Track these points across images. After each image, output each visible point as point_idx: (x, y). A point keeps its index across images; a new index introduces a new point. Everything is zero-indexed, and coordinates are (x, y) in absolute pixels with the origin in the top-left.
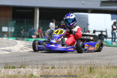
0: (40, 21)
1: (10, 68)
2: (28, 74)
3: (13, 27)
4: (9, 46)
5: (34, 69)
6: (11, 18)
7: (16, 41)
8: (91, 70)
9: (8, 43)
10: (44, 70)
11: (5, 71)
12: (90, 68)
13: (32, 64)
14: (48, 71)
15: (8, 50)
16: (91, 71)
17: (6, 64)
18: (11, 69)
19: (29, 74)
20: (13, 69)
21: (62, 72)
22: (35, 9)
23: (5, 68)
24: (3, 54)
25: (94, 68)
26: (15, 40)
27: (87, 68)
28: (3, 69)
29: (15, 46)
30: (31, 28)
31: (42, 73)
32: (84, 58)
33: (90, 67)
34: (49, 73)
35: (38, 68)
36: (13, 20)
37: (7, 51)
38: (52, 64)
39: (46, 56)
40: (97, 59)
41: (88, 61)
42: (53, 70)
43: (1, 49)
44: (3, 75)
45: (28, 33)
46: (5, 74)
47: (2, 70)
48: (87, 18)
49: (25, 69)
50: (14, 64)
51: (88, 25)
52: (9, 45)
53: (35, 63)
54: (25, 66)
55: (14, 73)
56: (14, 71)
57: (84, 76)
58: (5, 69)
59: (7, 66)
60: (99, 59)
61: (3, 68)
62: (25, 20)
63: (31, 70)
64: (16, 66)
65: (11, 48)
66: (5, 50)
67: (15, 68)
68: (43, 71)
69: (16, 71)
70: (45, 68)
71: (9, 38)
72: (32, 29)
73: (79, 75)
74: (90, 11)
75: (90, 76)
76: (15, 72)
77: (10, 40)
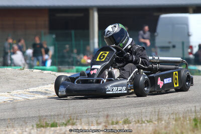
0: (100, 32)
1: (47, 125)
3: (50, 45)
4: (43, 85)
5: (92, 127)
7: (57, 74)
8: (196, 123)
9: (41, 79)
11: (38, 132)
12: (195, 120)
13: (87, 117)
15: (43, 91)
16: (196, 125)
17: (40, 118)
18: (49, 128)
20: (53, 128)
21: (143, 129)
22: (91, 12)
23: (38, 126)
24: (34, 100)
26: (55, 73)
27: (190, 120)
35: (98, 124)
36: (51, 33)
37: (41, 93)
38: (125, 115)
41: (190, 105)
42: (126, 126)
43: (30, 91)
47: (32, 131)
50: (54, 118)
51: (189, 35)
52: (44, 82)
53: (93, 114)
54: (75, 120)
56: (56, 131)
58: (39, 129)
61: (35, 126)
62: (73, 32)
64: (58, 122)
65: (48, 87)
67: (56, 126)
70: (112, 123)
74: (191, 10)
77: (45, 72)
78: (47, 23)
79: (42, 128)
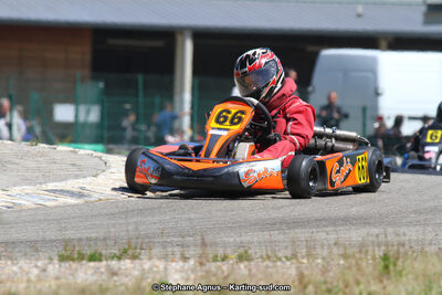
0: (196, 81)
1: (81, 257)
2: (149, 280)
3: (92, 103)
4: (77, 177)
5: (173, 264)
6: (87, 72)
7: (106, 157)
8: (388, 265)
9: (74, 165)
10: (208, 264)
11: (63, 270)
12: (385, 258)
13: (164, 245)
14: (225, 268)
15: (76, 190)
16: (386, 267)
17: (67, 243)
18: (84, 262)
19: (154, 279)
20: (92, 264)
21: (278, 272)
22: (179, 38)
23: (63, 259)
24: (56, 207)
25: (397, 259)
26: (100, 154)
27: (374, 258)
28: (56, 261)
29: (101, 178)
30: (162, 108)
31: (202, 277)
32: (360, 219)
33: (385, 255)
34: (226, 278)
35: (185, 259)
36: (95, 78)
37: (72, 194)
38: (241, 245)
39: (219, 213)
40: (409, 224)
41: (375, 231)
42: (242, 266)
43: (49, 188)
44: (54, 287)
45: (153, 129)
46: (63, 281)
47: (50, 267)
48: (371, 70)
49: (137, 261)
50: (96, 244)
51: (377, 94)
52: (79, 171)
53: (175, 239)
54: (138, 250)
55: (95, 278)
56: (98, 268)
57: (362, 287)
58: (63, 264)
59: (71, 253)
60: (418, 223)
61: (56, 258)
62: (140, 78)
63: (161, 265)
64: (104, 252)
65: (86, 183)
66: (62, 192)
67: (100, 260)
68: (204, 268)
69: (103, 270)
70: (215, 259)
71: (79, 145)
72: (167, 113)
73: (341, 285)
74: (384, 43)
75: (384, 288)
76: (102, 273)
77: (82, 152)
78: (88, 57)
79: (71, 263)
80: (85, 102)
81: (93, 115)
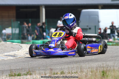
0: (46, 20)
1: (15, 75)
4: (13, 51)
7: (21, 45)
9: (12, 47)
13: (39, 70)
15: (13, 55)
18: (16, 77)
22: (41, 8)
24: (7, 60)
29: (20, 51)
49: (31, 76)
50: (19, 71)
53: (42, 68)
58: (10, 77)
61: (8, 75)
62: (30, 20)
64: (22, 73)
65: (16, 53)
66: (9, 55)
67: (21, 76)
78: (15, 14)
79: (12, 77)
80: (14, 27)
81: (17, 31)
